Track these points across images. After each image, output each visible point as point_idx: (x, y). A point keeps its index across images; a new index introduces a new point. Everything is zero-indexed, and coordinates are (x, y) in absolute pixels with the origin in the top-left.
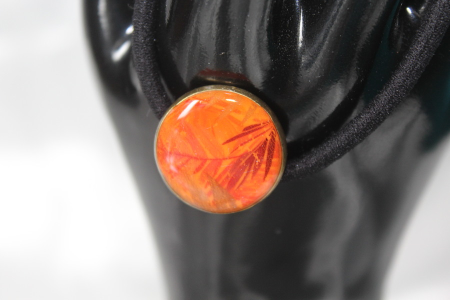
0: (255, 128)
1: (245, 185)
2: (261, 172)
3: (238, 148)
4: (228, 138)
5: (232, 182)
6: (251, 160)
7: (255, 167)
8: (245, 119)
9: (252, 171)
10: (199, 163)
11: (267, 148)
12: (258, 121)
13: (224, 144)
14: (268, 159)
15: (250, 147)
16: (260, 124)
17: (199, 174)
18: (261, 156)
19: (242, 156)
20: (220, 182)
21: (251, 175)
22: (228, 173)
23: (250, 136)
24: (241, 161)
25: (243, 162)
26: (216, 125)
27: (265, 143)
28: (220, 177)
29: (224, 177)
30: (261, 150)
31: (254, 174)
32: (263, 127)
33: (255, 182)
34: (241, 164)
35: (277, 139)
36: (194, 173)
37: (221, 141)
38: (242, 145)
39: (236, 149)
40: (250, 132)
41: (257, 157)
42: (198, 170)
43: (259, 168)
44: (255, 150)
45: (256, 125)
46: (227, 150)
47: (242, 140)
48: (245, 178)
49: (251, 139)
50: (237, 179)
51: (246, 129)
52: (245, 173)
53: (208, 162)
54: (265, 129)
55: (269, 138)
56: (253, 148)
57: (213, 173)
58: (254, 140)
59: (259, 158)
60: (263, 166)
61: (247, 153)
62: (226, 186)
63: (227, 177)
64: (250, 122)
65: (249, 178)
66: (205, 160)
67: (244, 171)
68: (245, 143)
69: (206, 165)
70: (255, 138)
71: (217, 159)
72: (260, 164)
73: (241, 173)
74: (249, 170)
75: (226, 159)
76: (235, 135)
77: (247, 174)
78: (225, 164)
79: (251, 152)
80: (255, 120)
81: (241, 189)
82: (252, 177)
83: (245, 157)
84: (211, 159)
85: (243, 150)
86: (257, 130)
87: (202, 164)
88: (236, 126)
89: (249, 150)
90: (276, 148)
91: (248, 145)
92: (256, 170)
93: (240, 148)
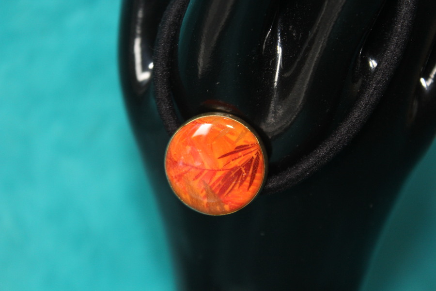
0: (245, 148)
1: (233, 192)
2: (246, 184)
3: (229, 162)
4: (223, 154)
5: (223, 190)
6: (239, 173)
7: (241, 179)
8: (238, 140)
9: (239, 182)
10: (198, 172)
11: (252, 165)
12: (247, 142)
13: (219, 158)
14: (252, 173)
15: (239, 163)
16: (249, 145)
17: (197, 181)
18: (247, 170)
19: (232, 169)
20: (213, 189)
21: (238, 185)
22: (220, 182)
23: (240, 154)
24: (231, 173)
25: (233, 174)
26: (215, 142)
27: (251, 160)
28: (214, 184)
29: (217, 185)
30: (247, 165)
31: (241, 184)
32: (251, 148)
33: (241, 190)
34: (232, 175)
35: (261, 158)
36: (194, 180)
37: (217, 155)
38: (233, 160)
39: (228, 163)
40: (240, 151)
41: (244, 171)
42: (197, 177)
43: (245, 180)
44: (243, 165)
45: (245, 146)
46: (221, 163)
47: (233, 156)
48: (233, 187)
49: (241, 157)
50: (227, 188)
51: (237, 148)
52: (234, 183)
53: (206, 172)
54: (252, 149)
55: (255, 157)
56: (242, 163)
57: (208, 181)
58: (243, 157)
59: (246, 172)
60: (248, 179)
61: (236, 167)
62: (217, 192)
63: (220, 185)
64: (241, 143)
65: (236, 188)
66: (204, 170)
67: (233, 181)
68: (236, 159)
69: (204, 174)
70: (244, 155)
71: (213, 170)
72: (246, 177)
73: (231, 183)
74: (237, 181)
75: (220, 170)
76: (228, 152)
77: (235, 184)
78: (219, 174)
79: (239, 167)
80: (245, 141)
81: (229, 195)
82: (239, 186)
83: (235, 170)
84: (208, 170)
85: (233, 164)
86: (246, 149)
87: (201, 173)
88: (230, 145)
89: (238, 165)
90: (260, 165)
91: (238, 160)
92: (242, 181)
93: (232, 162)
